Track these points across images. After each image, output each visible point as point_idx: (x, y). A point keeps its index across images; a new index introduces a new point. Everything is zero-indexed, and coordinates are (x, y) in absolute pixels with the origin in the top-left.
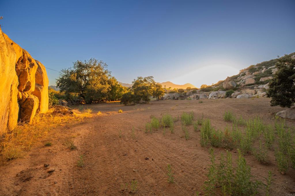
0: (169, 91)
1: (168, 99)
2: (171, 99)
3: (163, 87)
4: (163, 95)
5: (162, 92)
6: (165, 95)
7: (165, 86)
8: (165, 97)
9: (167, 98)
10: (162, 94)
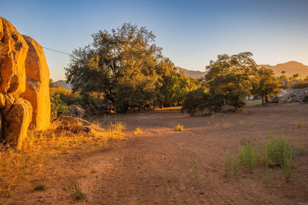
0: (294, 83)
1: (290, 102)
2: (297, 101)
3: (277, 75)
4: (277, 92)
5: (275, 86)
6: (283, 94)
7: (283, 72)
8: (282, 97)
9: (289, 100)
10: (275, 90)
